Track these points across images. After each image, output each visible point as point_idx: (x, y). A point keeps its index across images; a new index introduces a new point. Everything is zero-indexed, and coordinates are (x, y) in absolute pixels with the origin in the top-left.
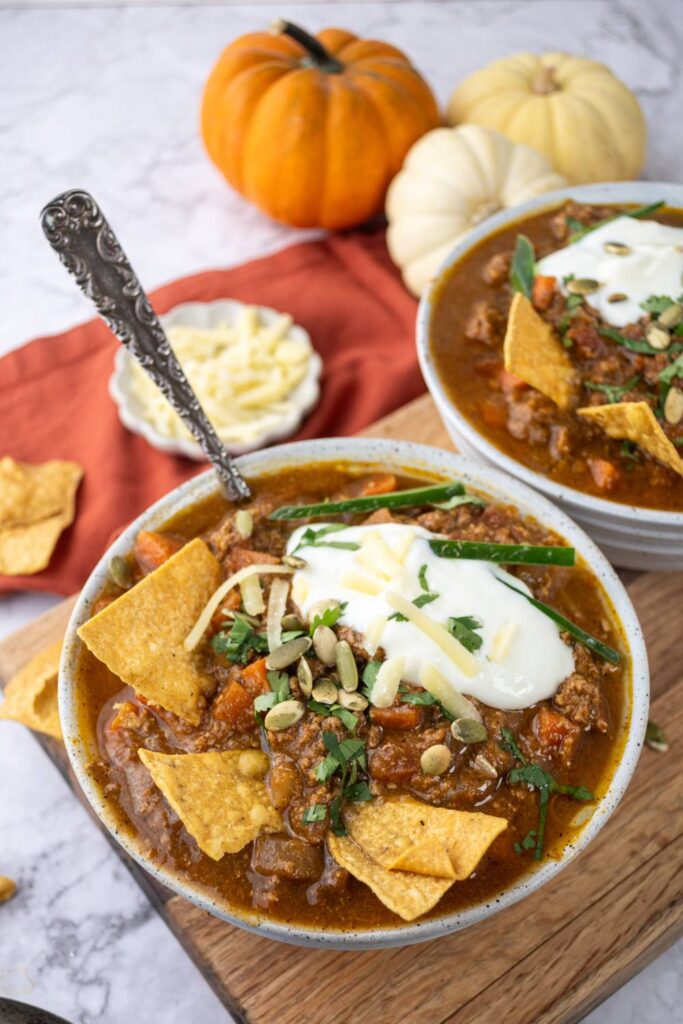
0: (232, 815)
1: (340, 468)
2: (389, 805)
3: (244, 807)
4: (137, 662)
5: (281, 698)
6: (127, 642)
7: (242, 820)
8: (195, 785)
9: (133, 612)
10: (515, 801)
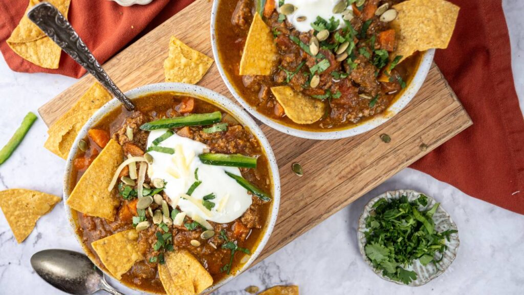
0: (125, 260)
1: (172, 94)
2: (179, 254)
3: (130, 254)
4: (89, 208)
5: (142, 220)
6: (85, 199)
7: (129, 261)
8: (112, 251)
9: (87, 182)
10: (223, 253)
